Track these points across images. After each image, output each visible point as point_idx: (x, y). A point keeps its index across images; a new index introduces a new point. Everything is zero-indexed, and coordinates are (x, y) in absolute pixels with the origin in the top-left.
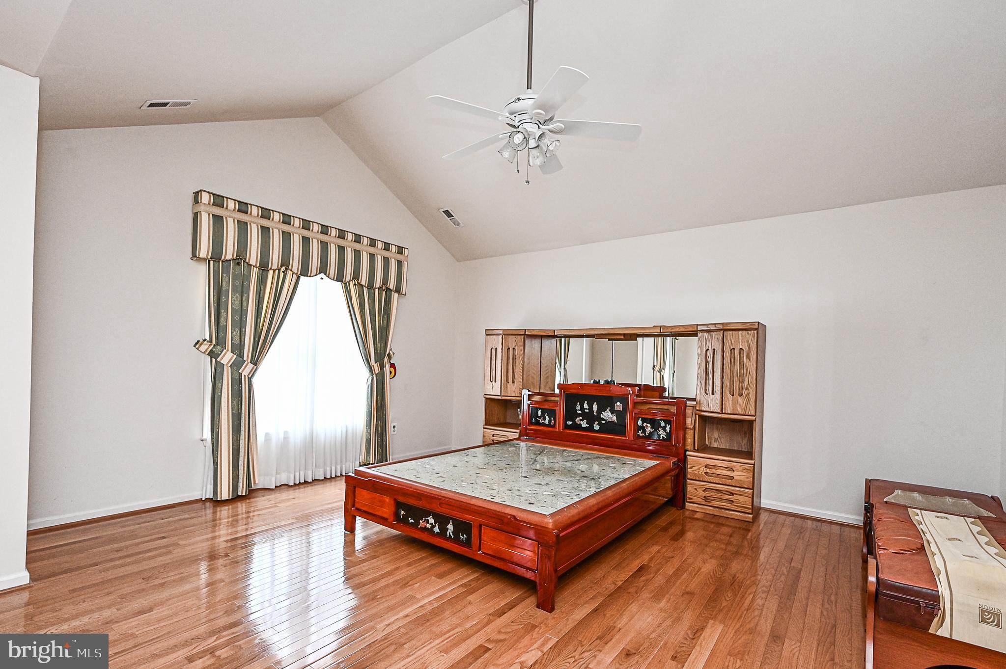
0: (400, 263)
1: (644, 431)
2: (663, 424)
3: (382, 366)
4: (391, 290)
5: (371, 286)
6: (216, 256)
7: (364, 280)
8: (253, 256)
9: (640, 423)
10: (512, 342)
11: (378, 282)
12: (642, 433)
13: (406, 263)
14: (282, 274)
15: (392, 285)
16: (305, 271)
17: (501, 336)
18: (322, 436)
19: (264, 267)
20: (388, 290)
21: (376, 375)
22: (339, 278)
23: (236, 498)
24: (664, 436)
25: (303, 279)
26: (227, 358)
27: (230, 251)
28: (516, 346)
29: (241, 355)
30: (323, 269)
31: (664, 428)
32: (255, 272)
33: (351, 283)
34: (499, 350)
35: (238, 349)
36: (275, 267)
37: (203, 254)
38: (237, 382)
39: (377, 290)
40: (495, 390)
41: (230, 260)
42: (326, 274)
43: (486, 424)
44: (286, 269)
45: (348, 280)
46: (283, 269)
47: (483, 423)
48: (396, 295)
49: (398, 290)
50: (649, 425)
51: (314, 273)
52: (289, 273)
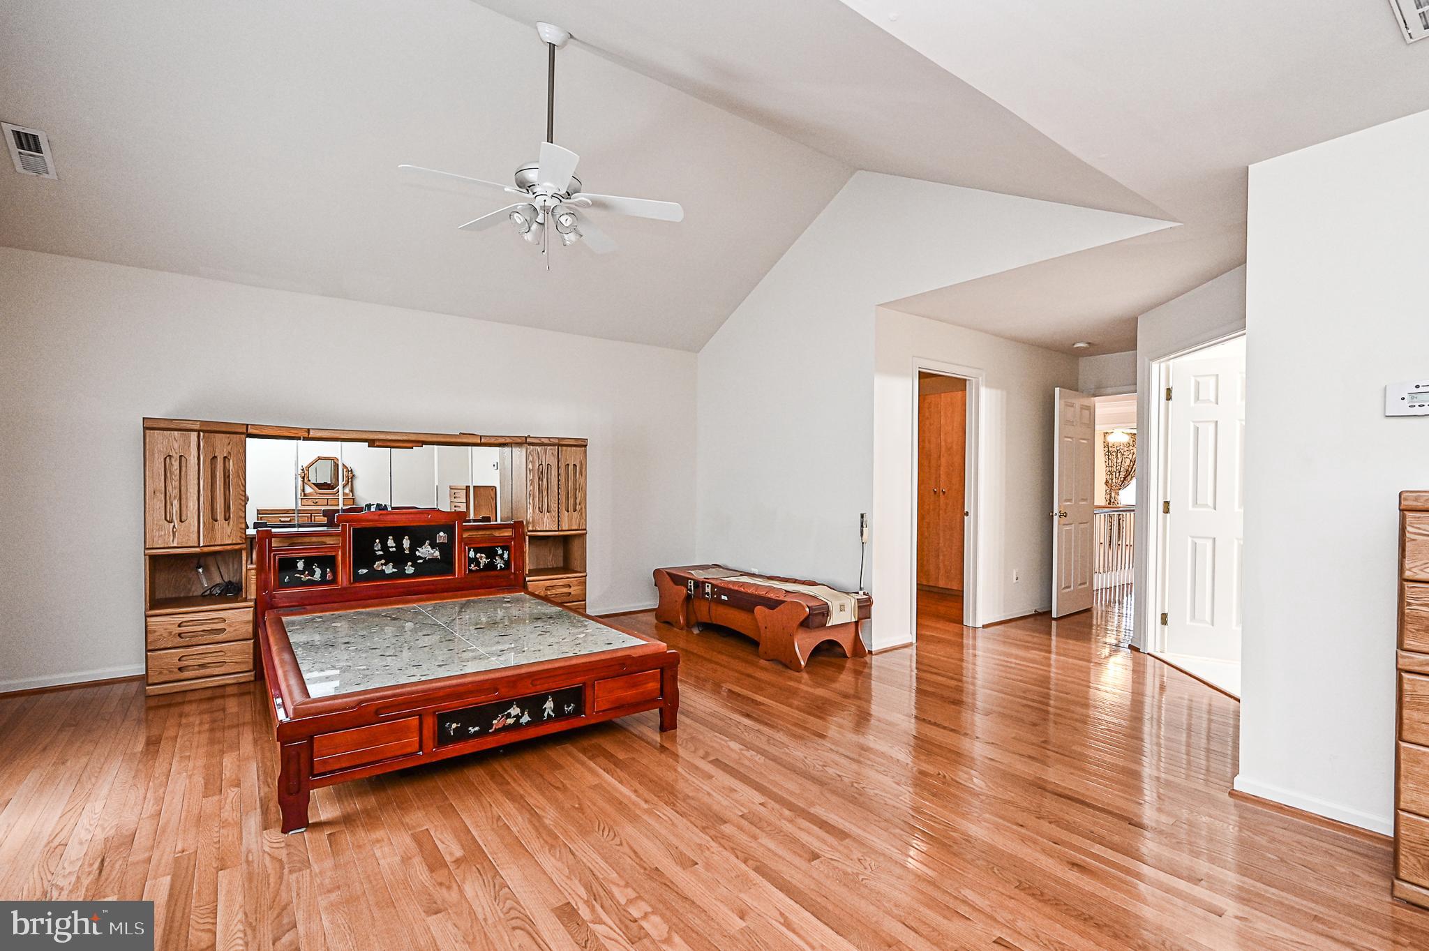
1: (478, 564)
2: (500, 552)
9: (472, 554)
10: (222, 446)
12: (474, 566)
24: (502, 565)
28: (229, 453)
31: (501, 556)
34: (192, 461)
40: (180, 537)
43: (150, 607)
47: (144, 606)
50: (483, 555)
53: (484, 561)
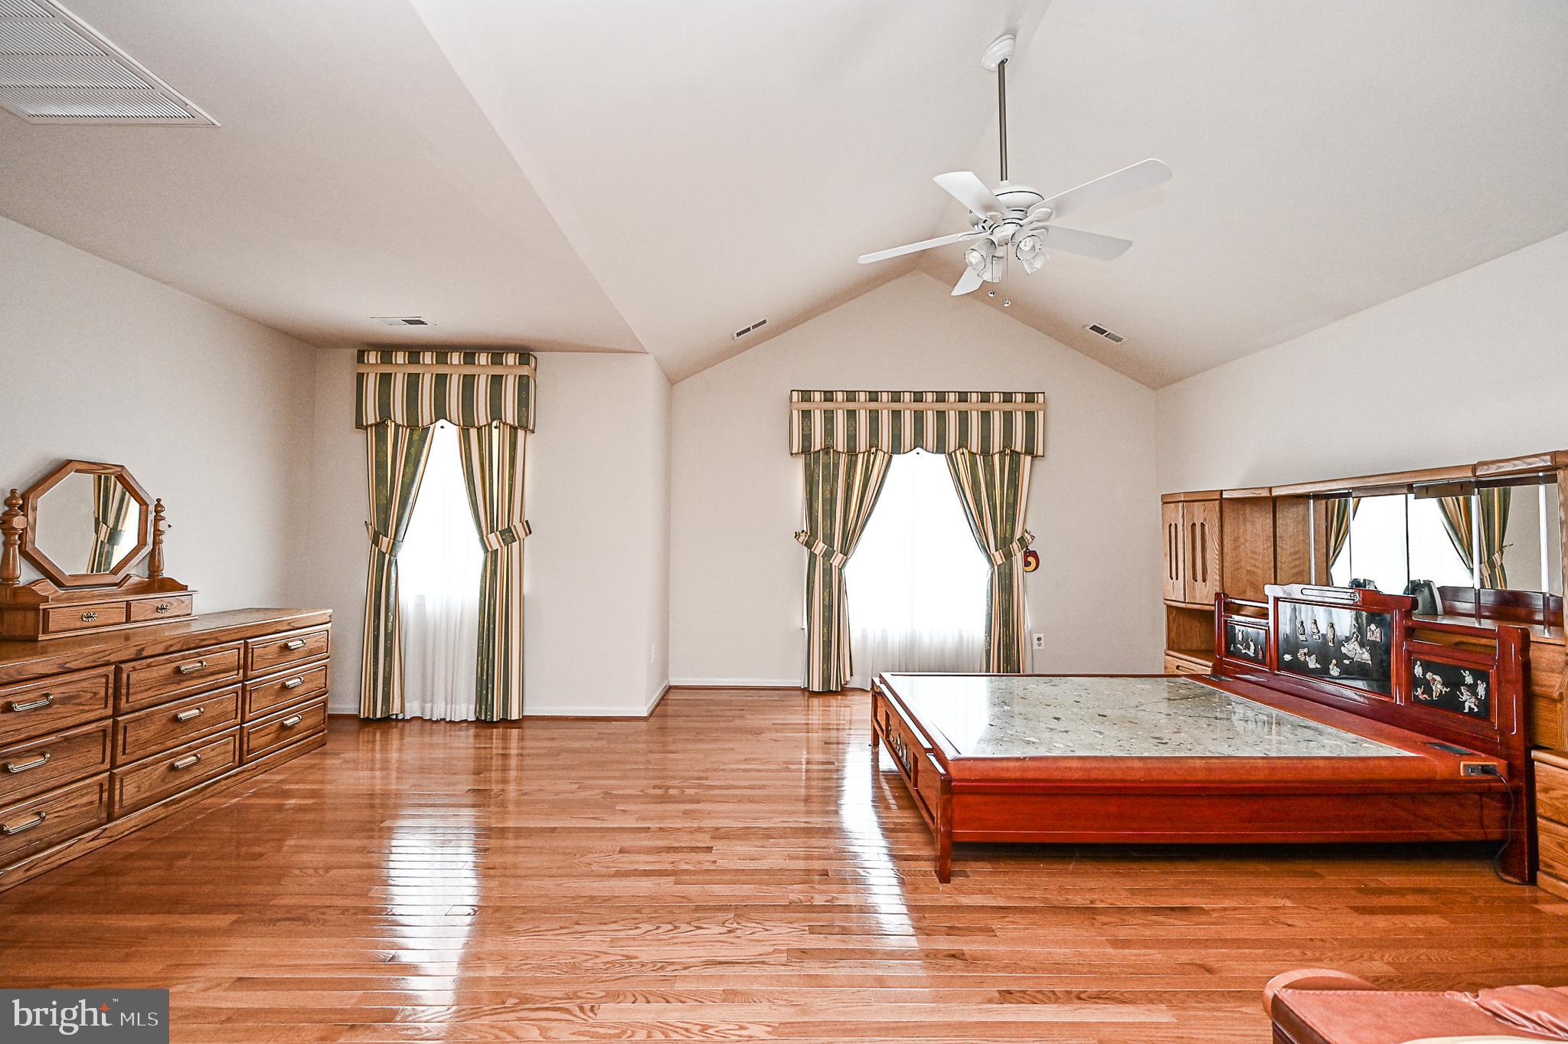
0: (1030, 416)
1: (1428, 690)
2: (1469, 680)
3: (1008, 555)
4: (1019, 453)
5: (986, 452)
6: (806, 450)
7: (975, 444)
8: (840, 444)
9: (1418, 670)
10: (1199, 513)
11: (996, 444)
12: (1423, 693)
13: (1041, 413)
14: (872, 456)
15: (1019, 445)
16: (897, 448)
17: (1181, 504)
18: (926, 641)
19: (852, 452)
20: (1015, 454)
21: (999, 566)
22: (940, 448)
23: (826, 693)
24: (1473, 706)
25: (895, 457)
26: (820, 547)
27: (818, 444)
28: (1205, 519)
29: (831, 545)
30: (919, 442)
31: (1473, 689)
32: (843, 460)
33: (958, 452)
34: (1180, 528)
35: (829, 540)
36: (863, 449)
37: (795, 451)
38: (828, 572)
39: (997, 458)
40: (1176, 592)
41: (819, 451)
42: (922, 448)
43: (1169, 648)
44: (877, 450)
45: (952, 449)
46: (873, 450)
47: (1165, 646)
48: (1028, 458)
49: (1030, 451)
50: (1438, 678)
51: (907, 448)
52: (880, 454)
53: (1438, 687)
